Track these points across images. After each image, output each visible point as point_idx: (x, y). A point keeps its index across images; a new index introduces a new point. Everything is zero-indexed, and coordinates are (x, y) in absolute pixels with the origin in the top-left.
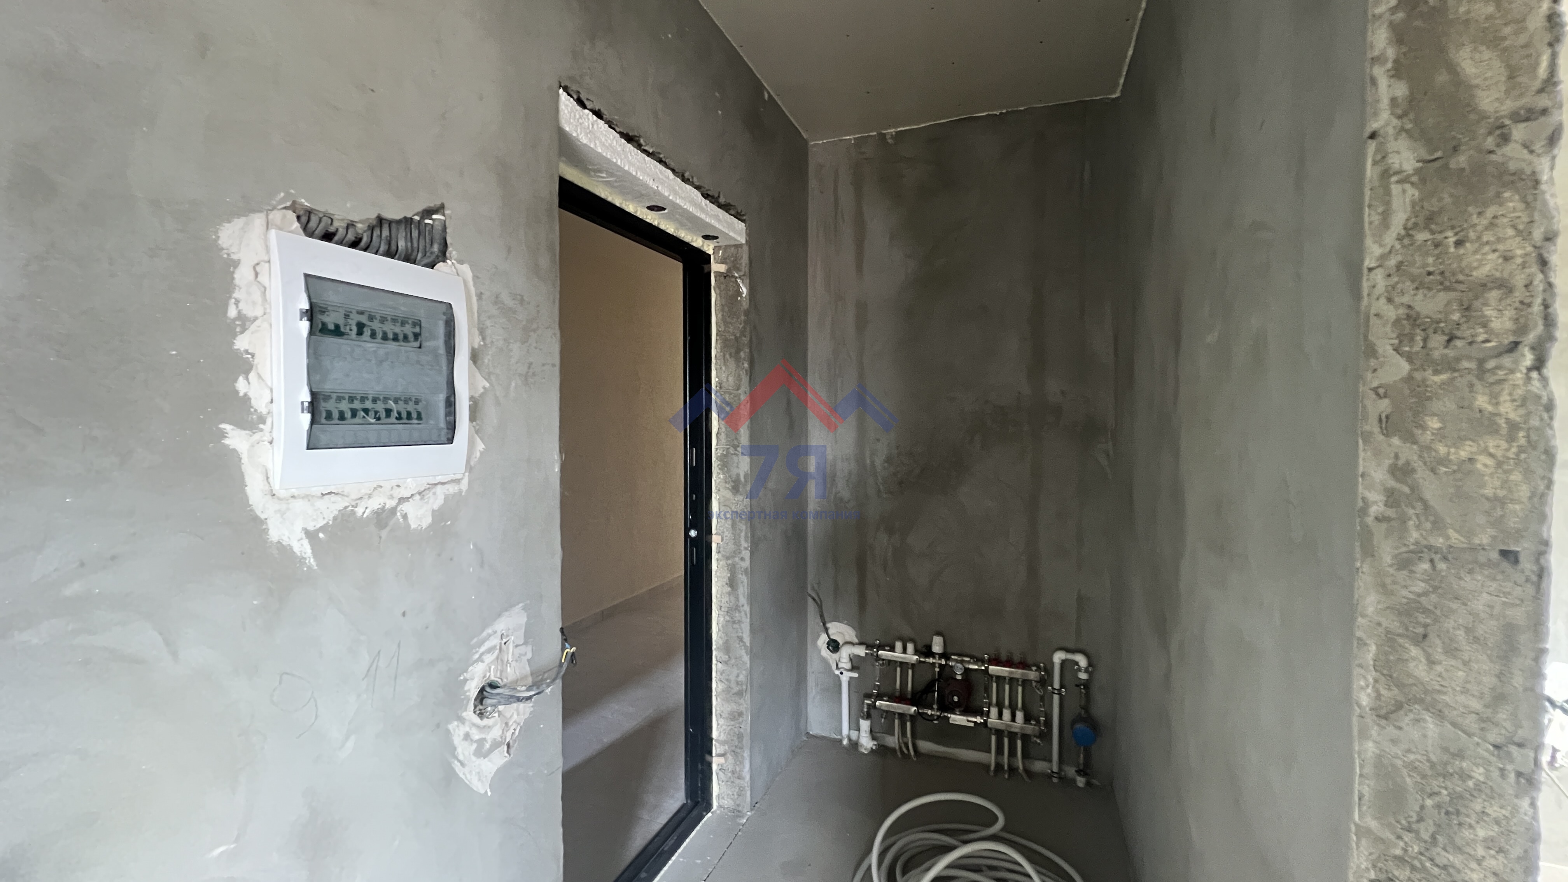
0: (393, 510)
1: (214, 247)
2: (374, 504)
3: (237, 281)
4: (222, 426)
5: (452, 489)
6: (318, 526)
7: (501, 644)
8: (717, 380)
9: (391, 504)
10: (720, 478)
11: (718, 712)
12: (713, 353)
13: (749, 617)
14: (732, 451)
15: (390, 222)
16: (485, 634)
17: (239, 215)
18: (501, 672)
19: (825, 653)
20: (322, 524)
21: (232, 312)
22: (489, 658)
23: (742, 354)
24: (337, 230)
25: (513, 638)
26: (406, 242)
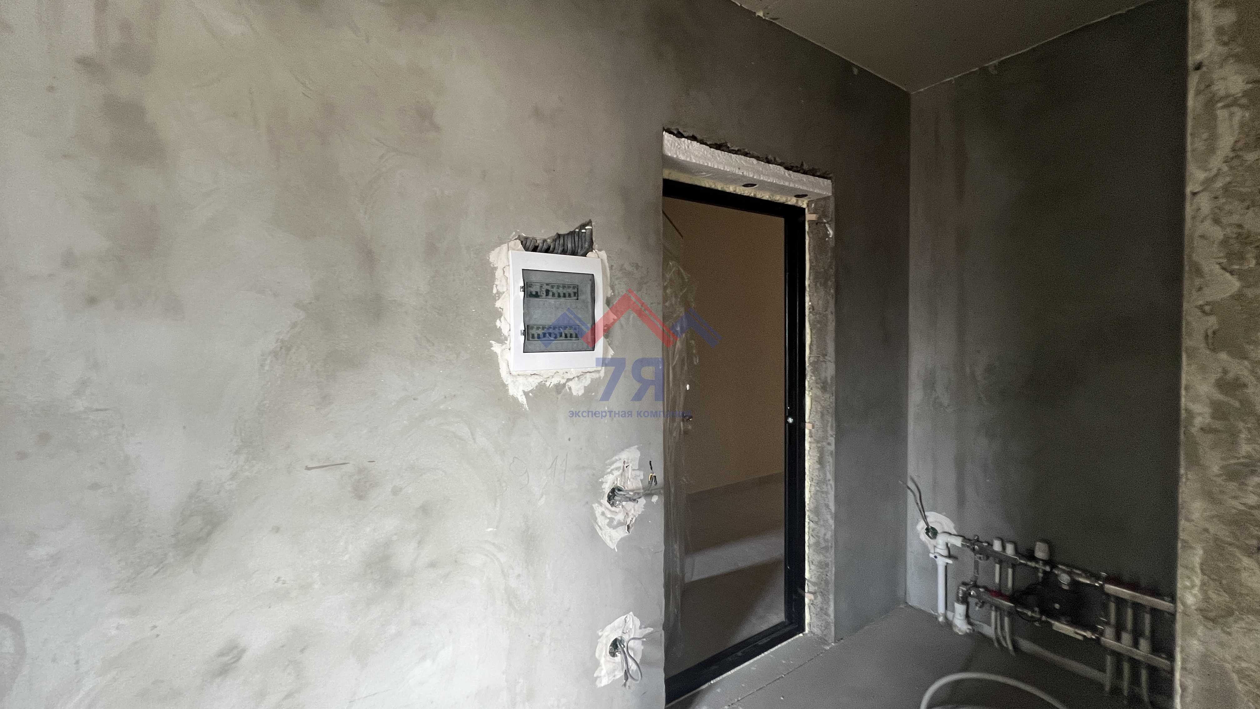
0: (564, 385)
1: (488, 262)
2: (555, 381)
3: (496, 277)
4: (491, 342)
5: (595, 376)
6: (529, 390)
7: (624, 467)
8: (810, 303)
9: (563, 381)
10: (812, 379)
11: (810, 559)
12: (807, 283)
13: (833, 490)
14: (821, 359)
15: (564, 235)
16: (614, 459)
17: (497, 247)
18: (624, 483)
19: (924, 537)
20: (531, 389)
21: (495, 291)
22: (616, 473)
23: (830, 283)
24: (539, 244)
25: (631, 465)
26: (572, 245)
